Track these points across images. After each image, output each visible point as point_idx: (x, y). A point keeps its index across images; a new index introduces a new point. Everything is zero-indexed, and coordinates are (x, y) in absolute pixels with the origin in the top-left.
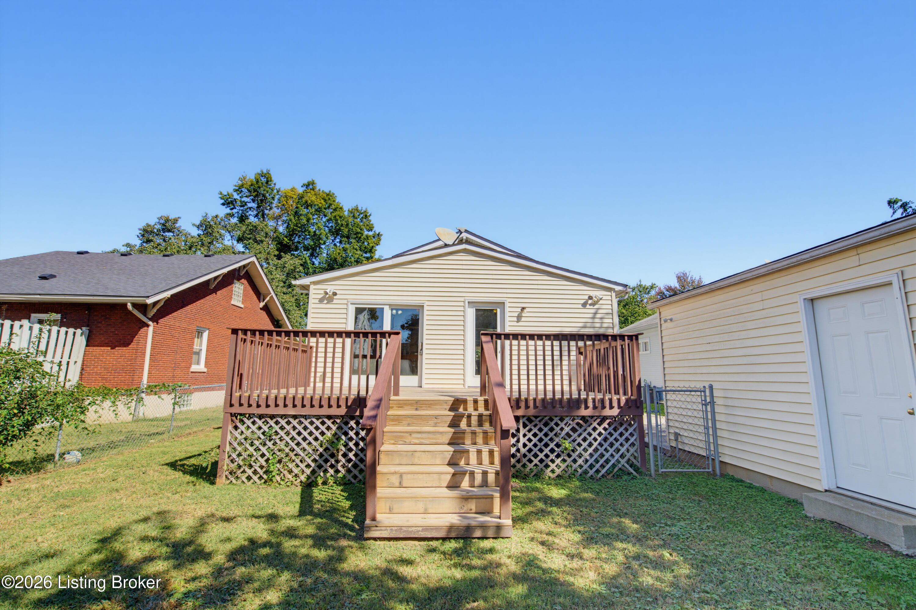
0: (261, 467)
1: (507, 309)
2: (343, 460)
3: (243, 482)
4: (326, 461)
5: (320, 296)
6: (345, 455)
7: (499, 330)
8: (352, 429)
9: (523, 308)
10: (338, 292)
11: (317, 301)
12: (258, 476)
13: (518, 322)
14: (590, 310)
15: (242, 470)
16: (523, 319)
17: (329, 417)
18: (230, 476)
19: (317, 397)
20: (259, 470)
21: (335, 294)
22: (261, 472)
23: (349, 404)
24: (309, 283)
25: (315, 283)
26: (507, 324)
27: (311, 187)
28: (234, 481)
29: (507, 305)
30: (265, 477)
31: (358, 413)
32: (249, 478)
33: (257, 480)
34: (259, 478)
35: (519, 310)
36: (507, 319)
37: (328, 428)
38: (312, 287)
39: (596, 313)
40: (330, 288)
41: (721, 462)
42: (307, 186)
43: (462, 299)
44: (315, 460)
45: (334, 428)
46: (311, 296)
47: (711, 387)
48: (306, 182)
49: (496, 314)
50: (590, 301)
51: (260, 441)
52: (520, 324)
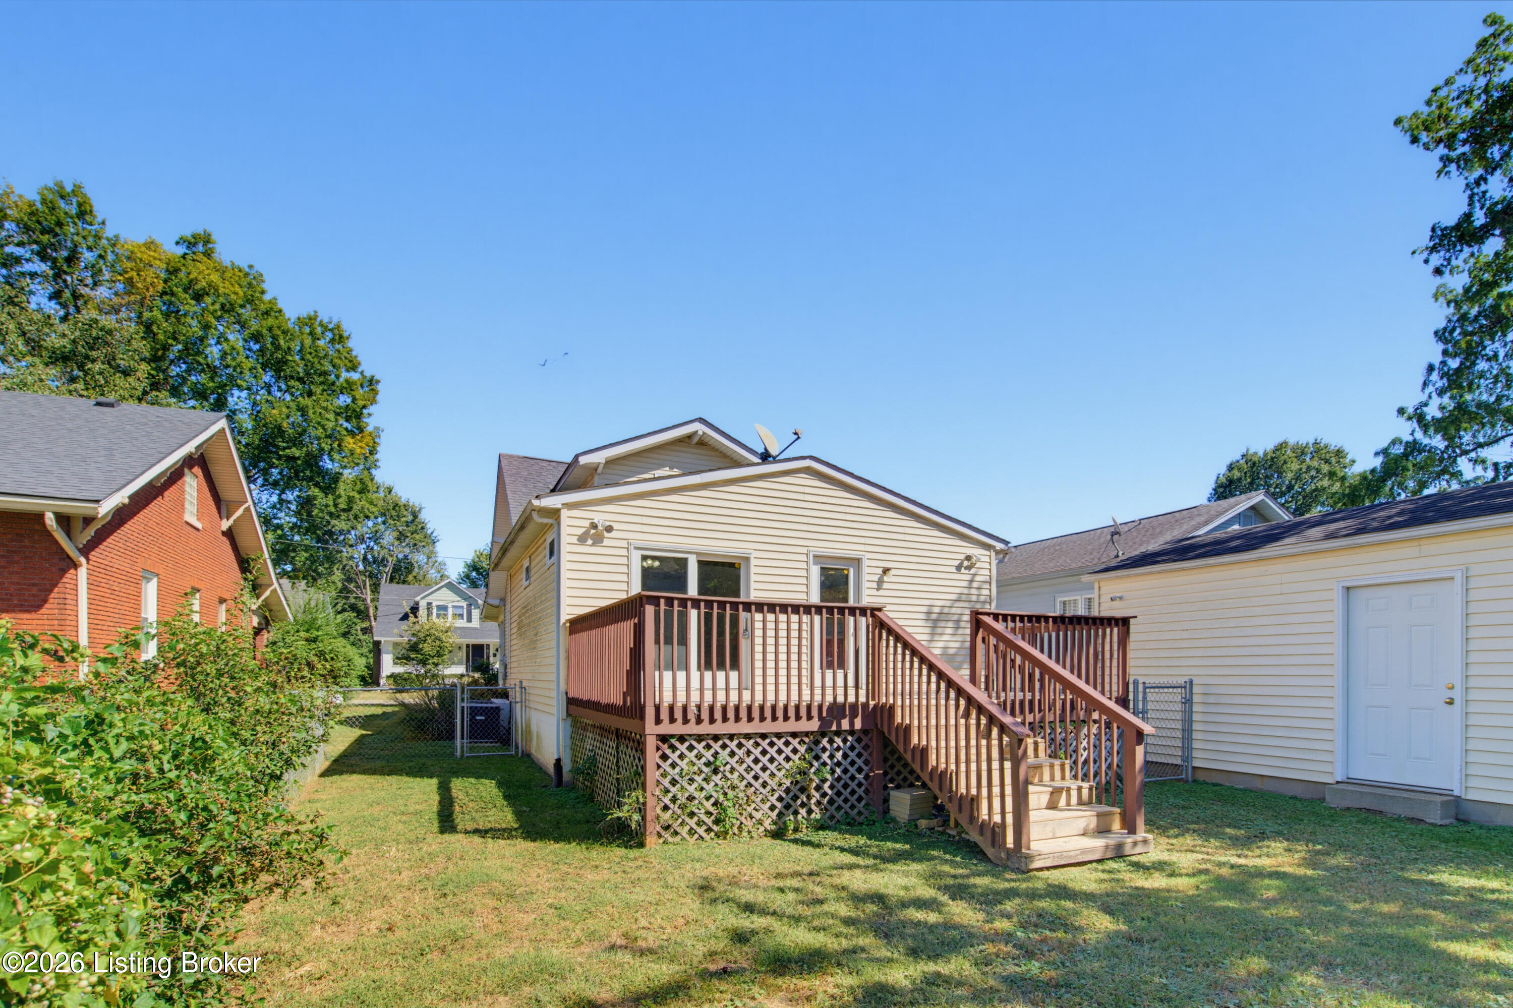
0: (709, 814)
1: (865, 570)
2: (817, 795)
3: (683, 839)
4: (795, 798)
5: (580, 531)
6: (818, 788)
7: (851, 602)
8: (824, 750)
9: (886, 571)
10: (616, 526)
11: (574, 540)
12: (705, 827)
13: (878, 589)
14: (965, 576)
15: (680, 820)
16: (885, 586)
17: (794, 735)
18: (663, 833)
19: (781, 705)
20: (704, 817)
21: (609, 529)
22: (709, 821)
23: (824, 714)
24: (560, 506)
25: (570, 506)
26: (865, 592)
27: (200, 248)
28: (670, 839)
29: (866, 563)
30: (715, 828)
31: (834, 728)
32: (692, 832)
33: (704, 834)
34: (706, 831)
35: (880, 571)
36: (865, 585)
37: (795, 751)
38: (564, 513)
39: (971, 581)
40: (600, 516)
41: (1194, 768)
42: (191, 243)
43: (804, 550)
44: (780, 799)
45: (802, 749)
46: (564, 530)
47: (1191, 682)
48: (188, 233)
49: (847, 576)
50: (968, 563)
51: (703, 775)
52: (881, 592)
